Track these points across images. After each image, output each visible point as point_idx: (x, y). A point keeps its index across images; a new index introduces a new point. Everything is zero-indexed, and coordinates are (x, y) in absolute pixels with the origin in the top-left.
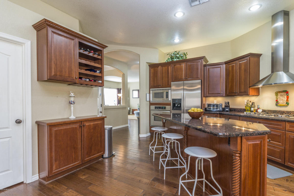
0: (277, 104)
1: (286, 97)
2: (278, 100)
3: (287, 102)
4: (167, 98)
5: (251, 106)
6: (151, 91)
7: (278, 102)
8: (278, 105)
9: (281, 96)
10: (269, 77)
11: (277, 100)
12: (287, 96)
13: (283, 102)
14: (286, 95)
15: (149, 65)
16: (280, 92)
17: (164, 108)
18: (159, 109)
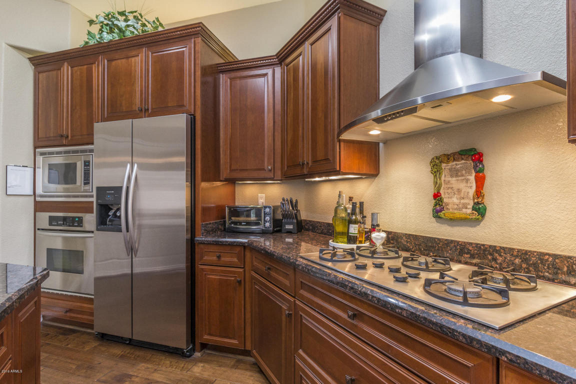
0: (437, 212)
1: (472, 178)
2: (442, 191)
3: (478, 203)
4: (85, 184)
5: (347, 218)
6: (40, 159)
7: (441, 200)
8: (441, 214)
9: (452, 176)
10: (406, 87)
11: (439, 192)
12: (476, 172)
13: (462, 201)
14: (475, 167)
15: (30, 59)
16: (448, 157)
17: (78, 221)
18: (60, 225)
